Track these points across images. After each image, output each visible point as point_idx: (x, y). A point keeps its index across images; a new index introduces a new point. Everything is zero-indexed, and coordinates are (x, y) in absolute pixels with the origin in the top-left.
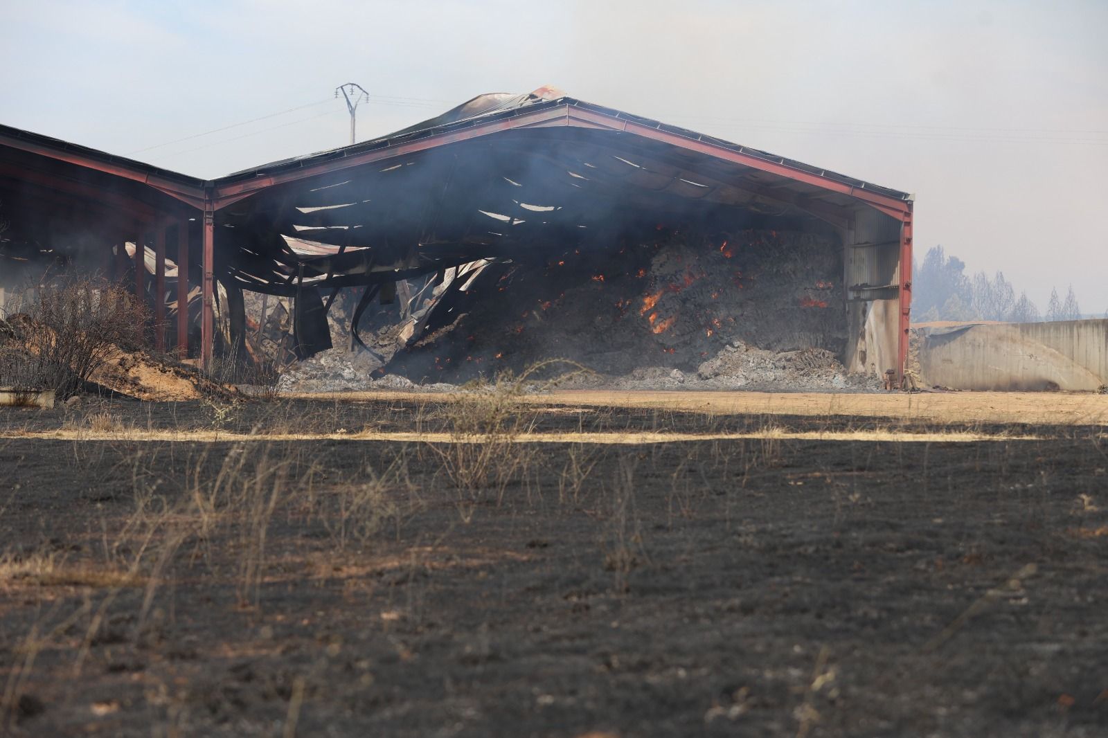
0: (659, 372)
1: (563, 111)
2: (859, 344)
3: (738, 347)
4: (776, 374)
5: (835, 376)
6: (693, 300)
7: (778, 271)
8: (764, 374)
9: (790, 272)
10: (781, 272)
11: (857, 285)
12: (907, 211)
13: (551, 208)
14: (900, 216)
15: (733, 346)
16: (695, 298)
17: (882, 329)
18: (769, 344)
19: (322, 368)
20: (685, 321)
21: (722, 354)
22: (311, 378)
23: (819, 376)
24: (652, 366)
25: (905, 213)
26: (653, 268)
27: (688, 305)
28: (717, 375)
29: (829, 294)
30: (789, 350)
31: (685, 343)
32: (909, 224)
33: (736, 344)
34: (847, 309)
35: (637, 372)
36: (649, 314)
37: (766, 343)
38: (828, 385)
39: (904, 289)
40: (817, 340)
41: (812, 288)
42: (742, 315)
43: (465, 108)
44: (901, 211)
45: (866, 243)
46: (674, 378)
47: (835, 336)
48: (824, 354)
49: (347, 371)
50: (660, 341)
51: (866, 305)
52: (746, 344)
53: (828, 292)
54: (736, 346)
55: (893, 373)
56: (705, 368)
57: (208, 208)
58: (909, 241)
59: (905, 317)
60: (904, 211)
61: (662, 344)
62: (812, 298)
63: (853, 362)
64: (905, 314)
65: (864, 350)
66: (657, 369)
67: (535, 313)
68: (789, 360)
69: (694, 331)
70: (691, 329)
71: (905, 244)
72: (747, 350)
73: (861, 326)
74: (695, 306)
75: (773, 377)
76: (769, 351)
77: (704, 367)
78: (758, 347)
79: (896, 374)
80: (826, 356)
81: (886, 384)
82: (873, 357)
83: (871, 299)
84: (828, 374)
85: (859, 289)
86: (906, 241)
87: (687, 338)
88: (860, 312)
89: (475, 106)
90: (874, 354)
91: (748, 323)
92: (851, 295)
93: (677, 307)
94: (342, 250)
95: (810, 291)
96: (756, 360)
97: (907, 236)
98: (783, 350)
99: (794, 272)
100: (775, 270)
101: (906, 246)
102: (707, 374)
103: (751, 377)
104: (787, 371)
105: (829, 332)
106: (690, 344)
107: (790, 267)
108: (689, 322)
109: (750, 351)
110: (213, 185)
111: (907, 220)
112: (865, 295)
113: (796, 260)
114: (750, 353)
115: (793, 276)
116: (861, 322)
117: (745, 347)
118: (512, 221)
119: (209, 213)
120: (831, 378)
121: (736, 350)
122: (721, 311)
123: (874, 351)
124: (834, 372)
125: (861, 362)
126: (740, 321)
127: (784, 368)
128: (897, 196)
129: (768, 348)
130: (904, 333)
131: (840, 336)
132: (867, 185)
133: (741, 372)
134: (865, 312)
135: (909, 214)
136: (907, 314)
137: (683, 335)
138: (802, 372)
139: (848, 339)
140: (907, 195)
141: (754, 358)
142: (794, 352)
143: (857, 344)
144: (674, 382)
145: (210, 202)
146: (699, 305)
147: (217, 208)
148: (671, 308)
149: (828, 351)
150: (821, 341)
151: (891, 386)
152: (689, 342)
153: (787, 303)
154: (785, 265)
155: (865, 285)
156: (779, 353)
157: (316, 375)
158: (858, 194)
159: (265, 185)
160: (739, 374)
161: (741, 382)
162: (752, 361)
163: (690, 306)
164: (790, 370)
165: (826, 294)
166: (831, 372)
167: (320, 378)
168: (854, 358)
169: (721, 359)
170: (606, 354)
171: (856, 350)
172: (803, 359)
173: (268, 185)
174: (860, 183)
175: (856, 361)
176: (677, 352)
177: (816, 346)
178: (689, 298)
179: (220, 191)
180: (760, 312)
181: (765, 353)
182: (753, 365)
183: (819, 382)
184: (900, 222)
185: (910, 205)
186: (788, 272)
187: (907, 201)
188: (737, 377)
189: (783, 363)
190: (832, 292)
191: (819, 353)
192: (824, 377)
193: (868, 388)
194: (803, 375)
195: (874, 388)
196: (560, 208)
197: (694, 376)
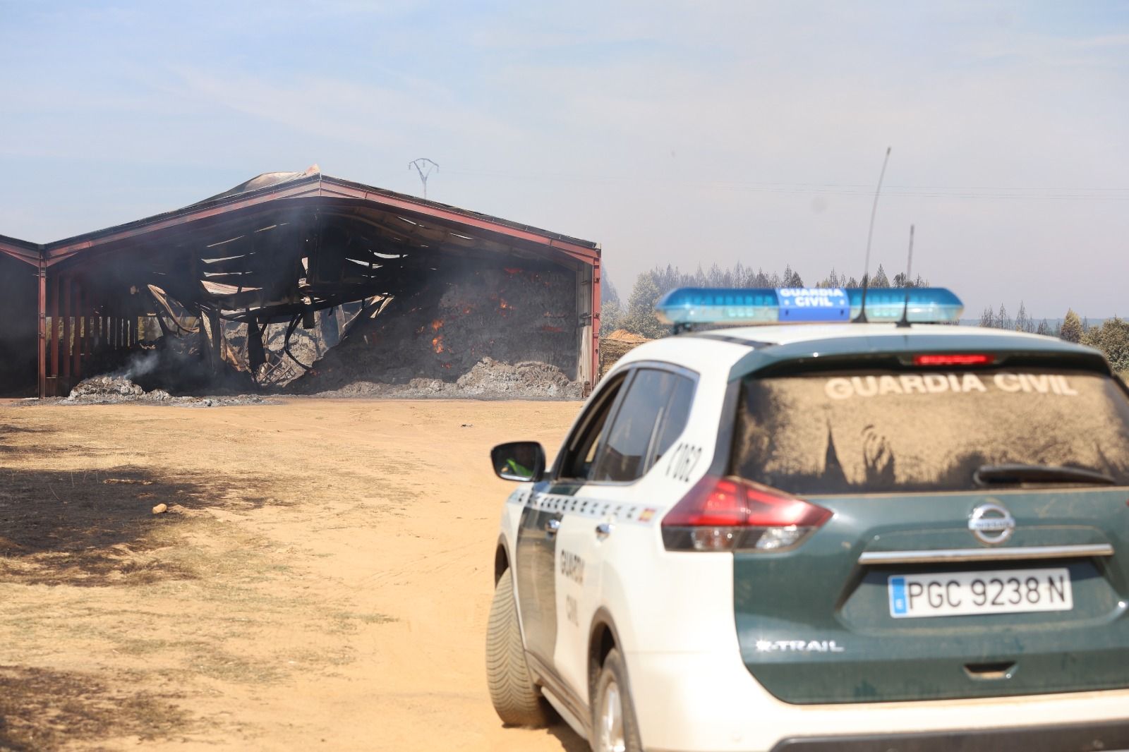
1: (316, 185)
4: (509, 384)
5: (550, 386)
6: (465, 326)
8: (499, 385)
11: (581, 314)
12: (597, 257)
13: (398, 256)
14: (591, 261)
15: (483, 363)
16: (468, 325)
17: (586, 349)
18: (512, 360)
19: (101, 385)
20: (459, 343)
21: (474, 369)
22: (91, 393)
23: (538, 386)
27: (461, 331)
28: (467, 385)
29: (563, 321)
30: (527, 366)
31: (457, 360)
32: (598, 267)
33: (485, 360)
34: (576, 333)
35: (412, 382)
37: (510, 359)
38: (542, 394)
39: (594, 318)
40: (550, 357)
41: (550, 317)
43: (249, 185)
44: (592, 257)
45: (586, 281)
46: (433, 388)
47: (564, 354)
48: (551, 369)
49: (123, 387)
50: (439, 358)
51: (581, 330)
52: (493, 361)
53: (563, 319)
54: (485, 362)
56: (461, 381)
57: (43, 265)
58: (598, 280)
59: (595, 339)
60: (594, 257)
61: (440, 361)
62: (550, 324)
64: (595, 337)
68: (523, 374)
70: (462, 350)
72: (492, 365)
73: (580, 346)
75: (506, 387)
76: (510, 366)
77: (460, 379)
78: (502, 363)
79: (590, 385)
80: (553, 370)
81: (583, 393)
82: (584, 373)
83: (584, 325)
84: (546, 385)
85: (581, 316)
86: (596, 281)
87: (459, 356)
88: (580, 335)
89: (257, 183)
94: (239, 290)
96: (495, 374)
97: (597, 276)
98: (522, 366)
101: (596, 284)
102: (462, 384)
103: (489, 386)
104: (518, 382)
105: (560, 350)
109: (495, 366)
110: (43, 248)
111: (596, 263)
112: (581, 322)
114: (494, 368)
117: (491, 363)
118: (370, 266)
119: (43, 269)
120: (546, 388)
121: (484, 365)
123: (584, 366)
124: (551, 383)
125: (580, 375)
127: (517, 380)
128: (590, 245)
129: (510, 363)
130: (595, 352)
131: (569, 354)
132: (563, 237)
133: (482, 383)
135: (597, 260)
136: (597, 338)
138: (527, 383)
140: (595, 244)
141: (495, 372)
142: (529, 368)
144: (431, 391)
145: (44, 260)
147: (49, 265)
149: (553, 366)
150: (553, 358)
152: (460, 359)
155: (585, 314)
156: (519, 367)
157: (96, 391)
158: (556, 244)
159: (85, 247)
160: (480, 385)
161: (481, 391)
162: (493, 374)
164: (521, 381)
165: (561, 321)
166: (548, 383)
167: (99, 393)
169: (472, 373)
173: (88, 246)
174: (558, 235)
176: (450, 367)
177: (548, 363)
179: (51, 252)
181: (506, 368)
182: (493, 377)
183: (536, 391)
184: (591, 266)
185: (599, 252)
187: (596, 249)
188: (478, 387)
189: (517, 376)
190: (566, 319)
191: (548, 368)
192: (541, 387)
193: (568, 396)
194: (528, 386)
195: (573, 396)
196: (404, 256)
197: (455, 386)
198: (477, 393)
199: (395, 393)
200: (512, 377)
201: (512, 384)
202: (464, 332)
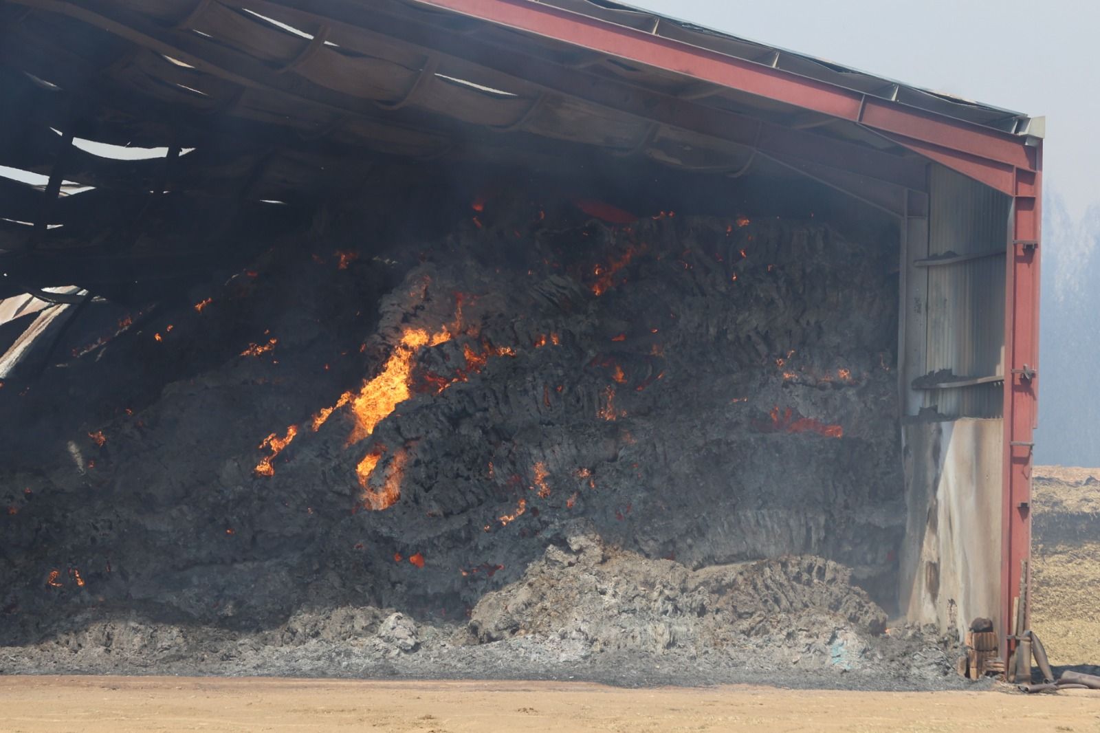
0: (361, 622)
2: (925, 543)
3: (580, 551)
4: (676, 628)
5: (834, 637)
6: (478, 415)
7: (721, 334)
8: (637, 629)
9: (754, 338)
10: (730, 337)
11: (932, 373)
12: (1026, 166)
13: (161, 152)
14: (1004, 183)
15: (568, 550)
16: (486, 410)
17: (970, 502)
18: (672, 542)
20: (458, 476)
21: (538, 569)
23: (789, 635)
24: (344, 604)
25: (1018, 170)
26: (382, 323)
27: (464, 430)
28: (514, 629)
29: (854, 399)
30: (730, 560)
31: (454, 540)
32: (1029, 203)
33: (576, 542)
34: (904, 444)
35: (301, 621)
36: (357, 453)
37: (662, 538)
38: (813, 662)
39: (1014, 388)
40: (809, 530)
41: (804, 383)
42: (615, 459)
44: (1007, 167)
45: (950, 254)
46: (389, 640)
47: (861, 519)
48: (821, 572)
50: (384, 531)
51: (940, 431)
52: (605, 543)
53: (851, 393)
54: (575, 547)
55: (990, 629)
56: (487, 612)
58: (1031, 251)
59: (1017, 467)
60: (1017, 165)
61: (389, 540)
62: (802, 411)
63: (915, 592)
64: (1018, 460)
65: (935, 561)
66: (357, 612)
67: (73, 448)
68: (720, 590)
69: (481, 502)
70: (471, 498)
71: (1017, 259)
72: (604, 560)
73: (929, 491)
74: (485, 432)
75: (667, 637)
76: (670, 562)
77: (485, 607)
78: (640, 550)
79: (997, 631)
80: (829, 576)
81: (968, 661)
82: (952, 585)
83: (953, 417)
84: (815, 630)
85: (931, 384)
86: (1020, 253)
87: (458, 523)
88: (929, 453)
90: (954, 573)
91: (625, 483)
92: (918, 402)
93: (435, 434)
95: (801, 390)
96: (621, 590)
97: (1025, 237)
98: (710, 560)
99: (766, 338)
100: (712, 331)
101: (1022, 267)
102: (489, 626)
103: (604, 635)
104: (708, 620)
105: (846, 507)
106: (469, 539)
107: (754, 323)
108: (468, 479)
109: (614, 561)
111: (1025, 191)
112: (947, 403)
113: (772, 301)
114: (613, 567)
115: (762, 348)
116: (930, 481)
117: (598, 551)
118: (54, 185)
120: (821, 642)
121: (573, 559)
122: (557, 448)
123: (955, 564)
124: (832, 624)
125: (929, 596)
126: (605, 478)
127: (702, 611)
128: (998, 124)
129: (669, 552)
130: (1016, 514)
132: (905, 91)
133: (577, 621)
134: (937, 452)
135: (1029, 176)
136: (1025, 461)
137: (447, 515)
138: (745, 624)
139: (903, 528)
140: (1022, 121)
141: (617, 583)
142: (738, 566)
143: (921, 545)
144: (387, 651)
146: (497, 431)
148: (417, 439)
149: (831, 564)
150: (822, 534)
151: (979, 666)
152: (463, 534)
153: (737, 424)
154: (740, 318)
155: (946, 375)
156: (701, 566)
158: (879, 117)
160: (568, 628)
161: (574, 651)
162: (610, 592)
163: (470, 432)
164: (719, 617)
165: (846, 399)
166: (823, 623)
168: (916, 584)
169: (530, 585)
170: (239, 566)
171: (919, 559)
172: (760, 584)
174: (887, 87)
175: (920, 594)
176: (434, 562)
177: (806, 548)
178: (471, 411)
180: (660, 450)
181: (657, 569)
182: (614, 601)
183: (786, 651)
184: (1003, 199)
185: (1034, 150)
186: (749, 337)
187: (1024, 138)
188: (563, 637)
189: (702, 597)
190: (860, 394)
191: (810, 569)
192: (802, 639)
193: (914, 671)
194: (747, 633)
195: (931, 673)
196: (185, 151)
197: (460, 631)
198: (563, 657)
199: (251, 658)
200: (683, 600)
201: (685, 626)
202: (477, 435)
